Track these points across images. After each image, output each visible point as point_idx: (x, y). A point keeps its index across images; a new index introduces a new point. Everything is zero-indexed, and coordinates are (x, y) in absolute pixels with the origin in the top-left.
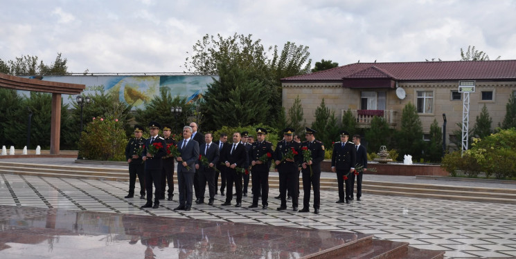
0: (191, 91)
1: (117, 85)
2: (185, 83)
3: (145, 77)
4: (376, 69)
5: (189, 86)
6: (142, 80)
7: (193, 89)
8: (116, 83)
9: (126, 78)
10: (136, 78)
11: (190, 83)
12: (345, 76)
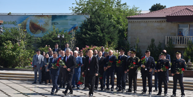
0: (71, 25)
1: (25, 21)
2: (67, 20)
3: (42, 16)
4: (189, 10)
5: (70, 22)
6: (40, 18)
7: (73, 23)
8: (25, 20)
9: (31, 17)
10: (37, 17)
11: (70, 20)
12: (168, 15)
